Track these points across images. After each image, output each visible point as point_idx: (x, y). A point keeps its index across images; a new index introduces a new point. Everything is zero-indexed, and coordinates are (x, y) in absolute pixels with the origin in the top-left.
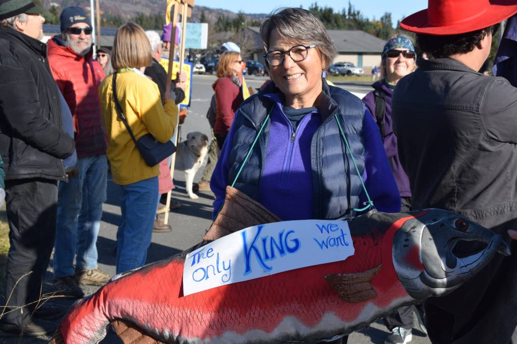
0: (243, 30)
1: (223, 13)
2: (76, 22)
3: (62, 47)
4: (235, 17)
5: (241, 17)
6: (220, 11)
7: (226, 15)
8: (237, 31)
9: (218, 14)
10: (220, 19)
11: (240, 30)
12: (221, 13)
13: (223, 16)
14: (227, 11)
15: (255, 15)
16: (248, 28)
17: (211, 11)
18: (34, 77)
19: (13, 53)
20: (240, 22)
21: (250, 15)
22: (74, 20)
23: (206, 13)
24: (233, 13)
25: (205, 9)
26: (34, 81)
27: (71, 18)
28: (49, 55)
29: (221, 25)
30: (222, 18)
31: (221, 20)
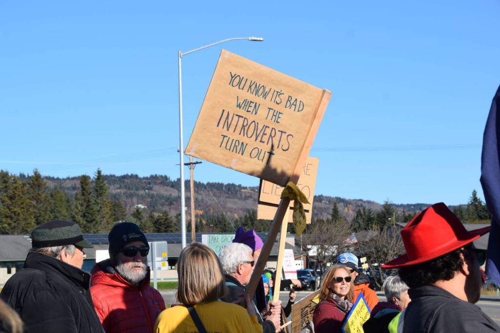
0: (389, 227)
1: (364, 205)
2: (130, 241)
3: (108, 274)
4: (379, 210)
5: (388, 209)
6: (360, 203)
7: (367, 207)
8: (382, 229)
9: (358, 206)
10: (359, 214)
11: (385, 228)
12: (362, 205)
13: (364, 210)
14: (369, 202)
15: (409, 206)
16: (397, 225)
17: (346, 203)
18: (75, 316)
19: (50, 285)
20: (387, 216)
21: (402, 206)
22: (128, 238)
23: (340, 207)
24: (377, 204)
25: (339, 200)
26: (74, 319)
27: (125, 237)
28: (91, 286)
29: (361, 221)
30: (362, 212)
31: (361, 215)
